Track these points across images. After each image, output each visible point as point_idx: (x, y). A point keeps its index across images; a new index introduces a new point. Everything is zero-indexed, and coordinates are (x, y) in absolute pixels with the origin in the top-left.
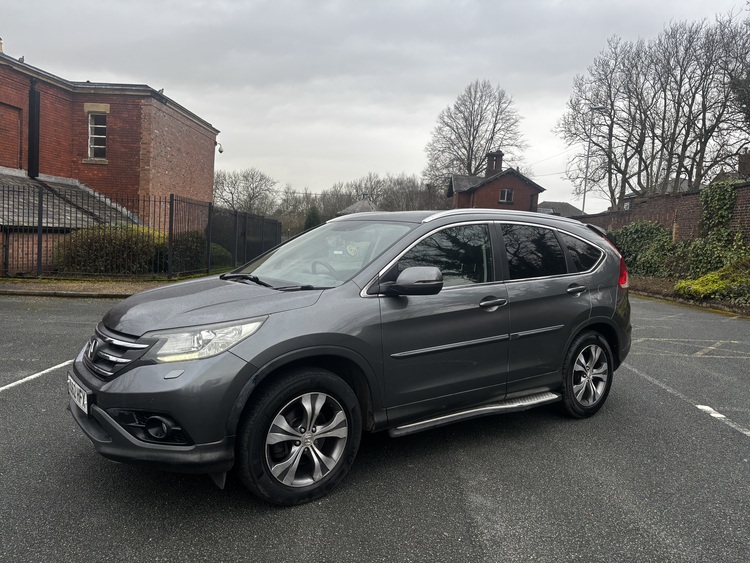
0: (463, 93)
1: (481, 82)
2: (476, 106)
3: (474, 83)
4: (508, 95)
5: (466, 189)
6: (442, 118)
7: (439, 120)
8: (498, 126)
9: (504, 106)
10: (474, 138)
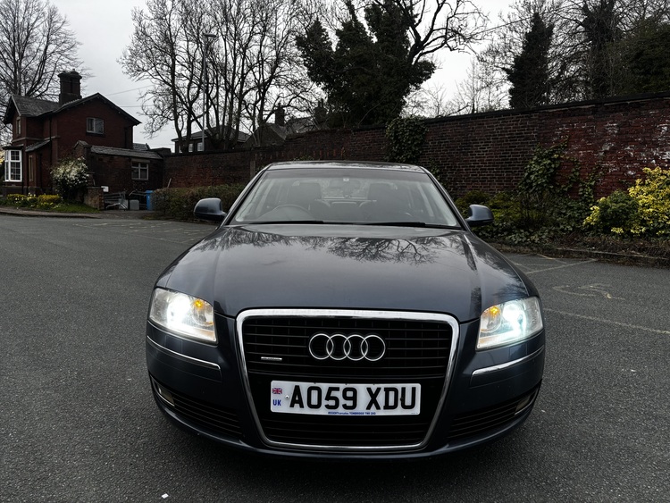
5: (37, 114)
8: (51, 48)
9: (57, 25)
10: (21, 56)
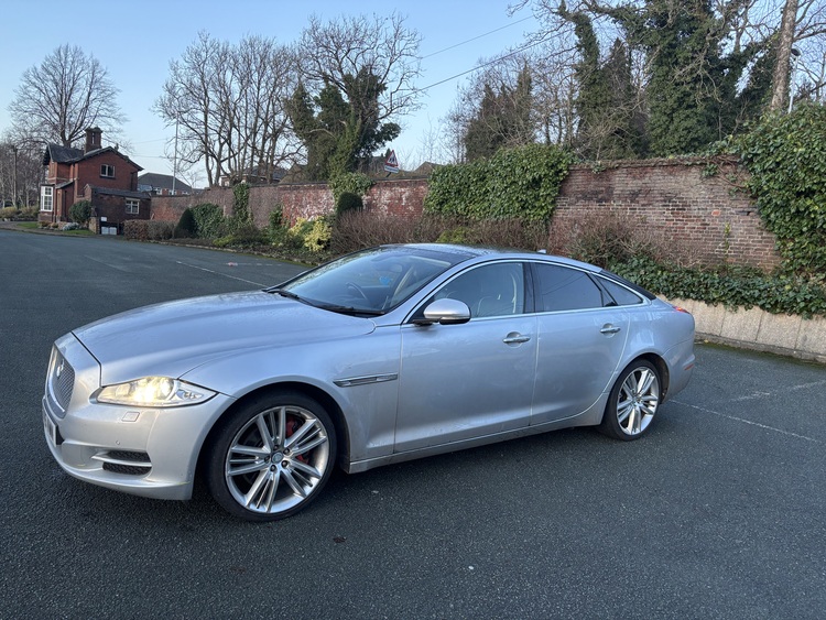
0: (52, 54)
1: (72, 47)
2: (67, 71)
3: (64, 45)
4: (103, 65)
6: (26, 76)
7: (24, 79)
8: (92, 97)
9: (99, 75)
10: (67, 104)
